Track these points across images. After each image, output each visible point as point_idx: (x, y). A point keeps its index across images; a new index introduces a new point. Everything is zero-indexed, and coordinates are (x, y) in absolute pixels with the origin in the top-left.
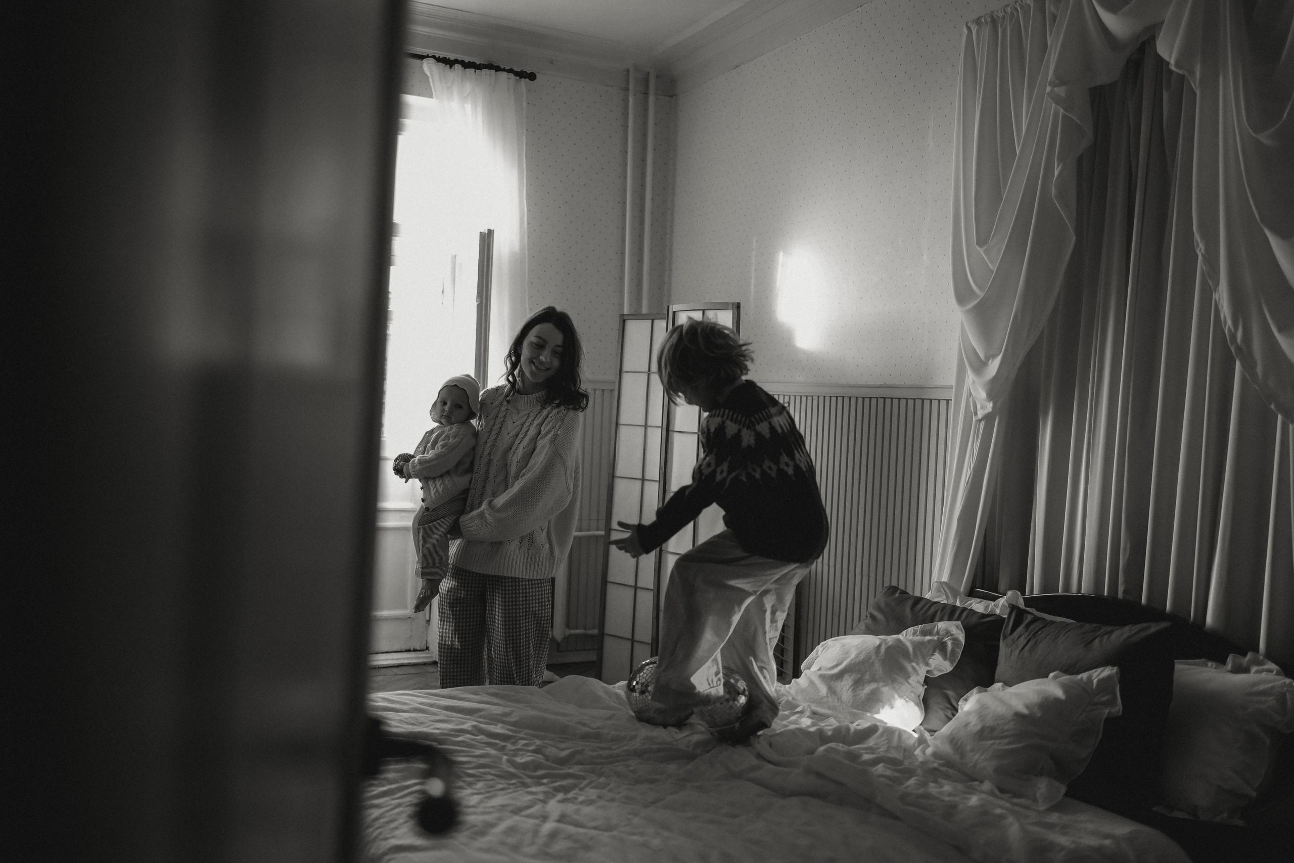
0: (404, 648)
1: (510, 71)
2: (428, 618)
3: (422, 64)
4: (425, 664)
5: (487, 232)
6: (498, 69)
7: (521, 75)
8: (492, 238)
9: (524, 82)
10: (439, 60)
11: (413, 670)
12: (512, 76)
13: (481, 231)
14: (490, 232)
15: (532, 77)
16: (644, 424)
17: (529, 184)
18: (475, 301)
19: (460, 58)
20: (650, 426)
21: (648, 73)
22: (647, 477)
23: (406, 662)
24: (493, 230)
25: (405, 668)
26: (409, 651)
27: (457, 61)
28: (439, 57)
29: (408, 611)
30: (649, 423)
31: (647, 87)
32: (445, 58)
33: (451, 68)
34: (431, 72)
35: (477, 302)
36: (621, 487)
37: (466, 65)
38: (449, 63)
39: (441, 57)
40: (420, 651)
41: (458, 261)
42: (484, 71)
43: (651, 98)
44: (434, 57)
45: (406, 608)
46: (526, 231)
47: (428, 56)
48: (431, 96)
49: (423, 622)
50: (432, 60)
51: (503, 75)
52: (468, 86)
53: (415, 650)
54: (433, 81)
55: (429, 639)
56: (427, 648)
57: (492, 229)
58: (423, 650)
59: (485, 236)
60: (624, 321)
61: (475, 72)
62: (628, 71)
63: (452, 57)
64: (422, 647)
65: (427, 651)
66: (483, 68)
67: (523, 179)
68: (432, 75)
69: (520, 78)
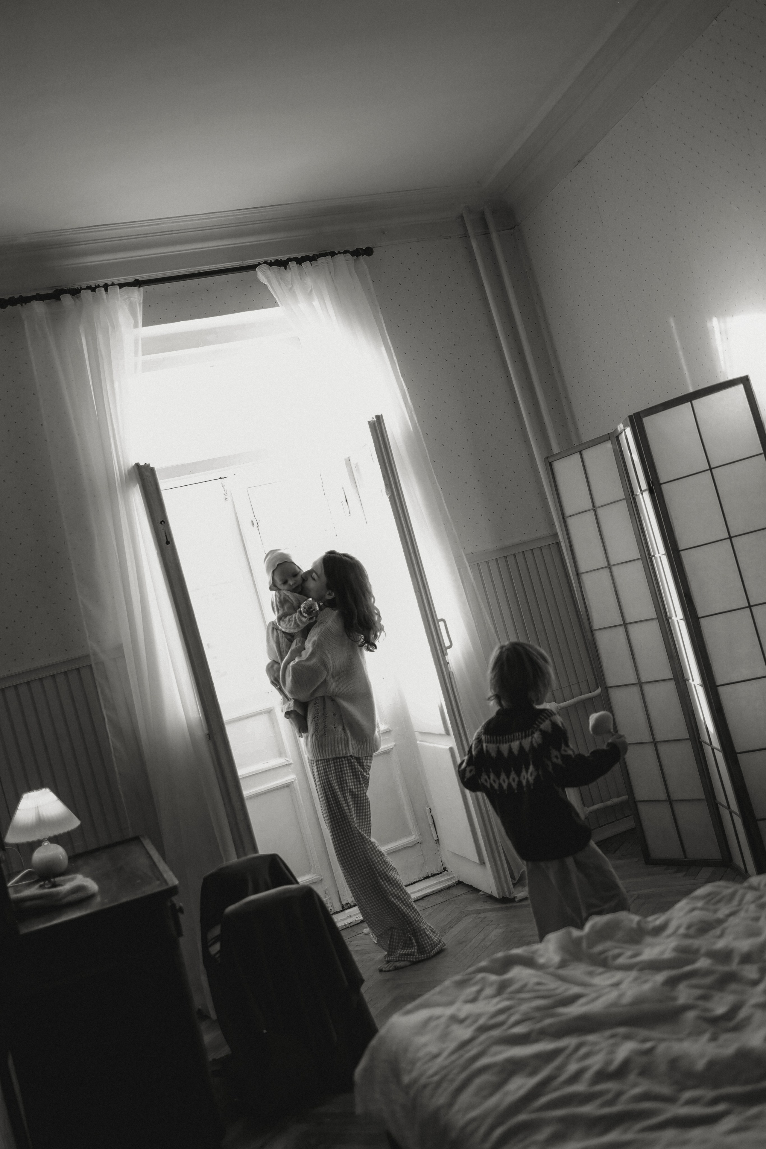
0: (422, 876)
1: (346, 252)
2: (436, 838)
3: (256, 274)
4: (449, 888)
5: (375, 419)
6: (333, 254)
7: (357, 253)
8: (382, 424)
9: (362, 259)
10: (271, 264)
11: (439, 899)
12: (349, 255)
13: (369, 420)
14: (379, 418)
15: (368, 252)
16: (606, 565)
17: (400, 362)
18: (386, 494)
19: (292, 256)
20: (613, 565)
21: (483, 213)
22: (628, 620)
23: (429, 891)
24: (382, 415)
25: (431, 898)
26: (428, 877)
27: (289, 260)
28: (271, 261)
29: (414, 837)
30: (612, 562)
31: (486, 226)
32: (277, 261)
33: (286, 269)
34: (267, 278)
35: (387, 494)
36: (603, 640)
37: (299, 261)
38: (283, 264)
39: (273, 261)
40: (438, 874)
41: (353, 462)
42: (321, 260)
43: (494, 236)
44: (265, 262)
45: (410, 834)
46: (413, 409)
47: (259, 264)
48: (275, 304)
49: (433, 843)
50: (265, 267)
51: (340, 258)
52: (309, 281)
53: (433, 875)
54: (273, 288)
55: (444, 860)
56: (445, 869)
57: (379, 414)
58: (441, 873)
59: (374, 424)
60: (550, 464)
61: (311, 264)
62: (462, 216)
63: (284, 258)
64: (439, 870)
65: (446, 872)
66: (318, 258)
67: (392, 356)
68: (269, 281)
69: (357, 257)
